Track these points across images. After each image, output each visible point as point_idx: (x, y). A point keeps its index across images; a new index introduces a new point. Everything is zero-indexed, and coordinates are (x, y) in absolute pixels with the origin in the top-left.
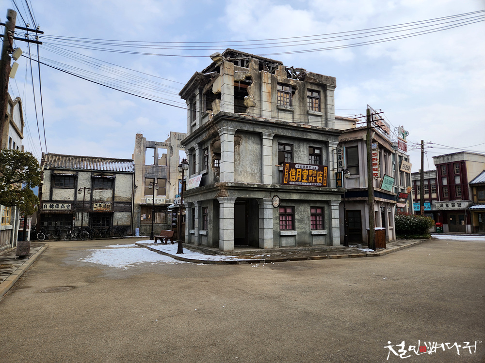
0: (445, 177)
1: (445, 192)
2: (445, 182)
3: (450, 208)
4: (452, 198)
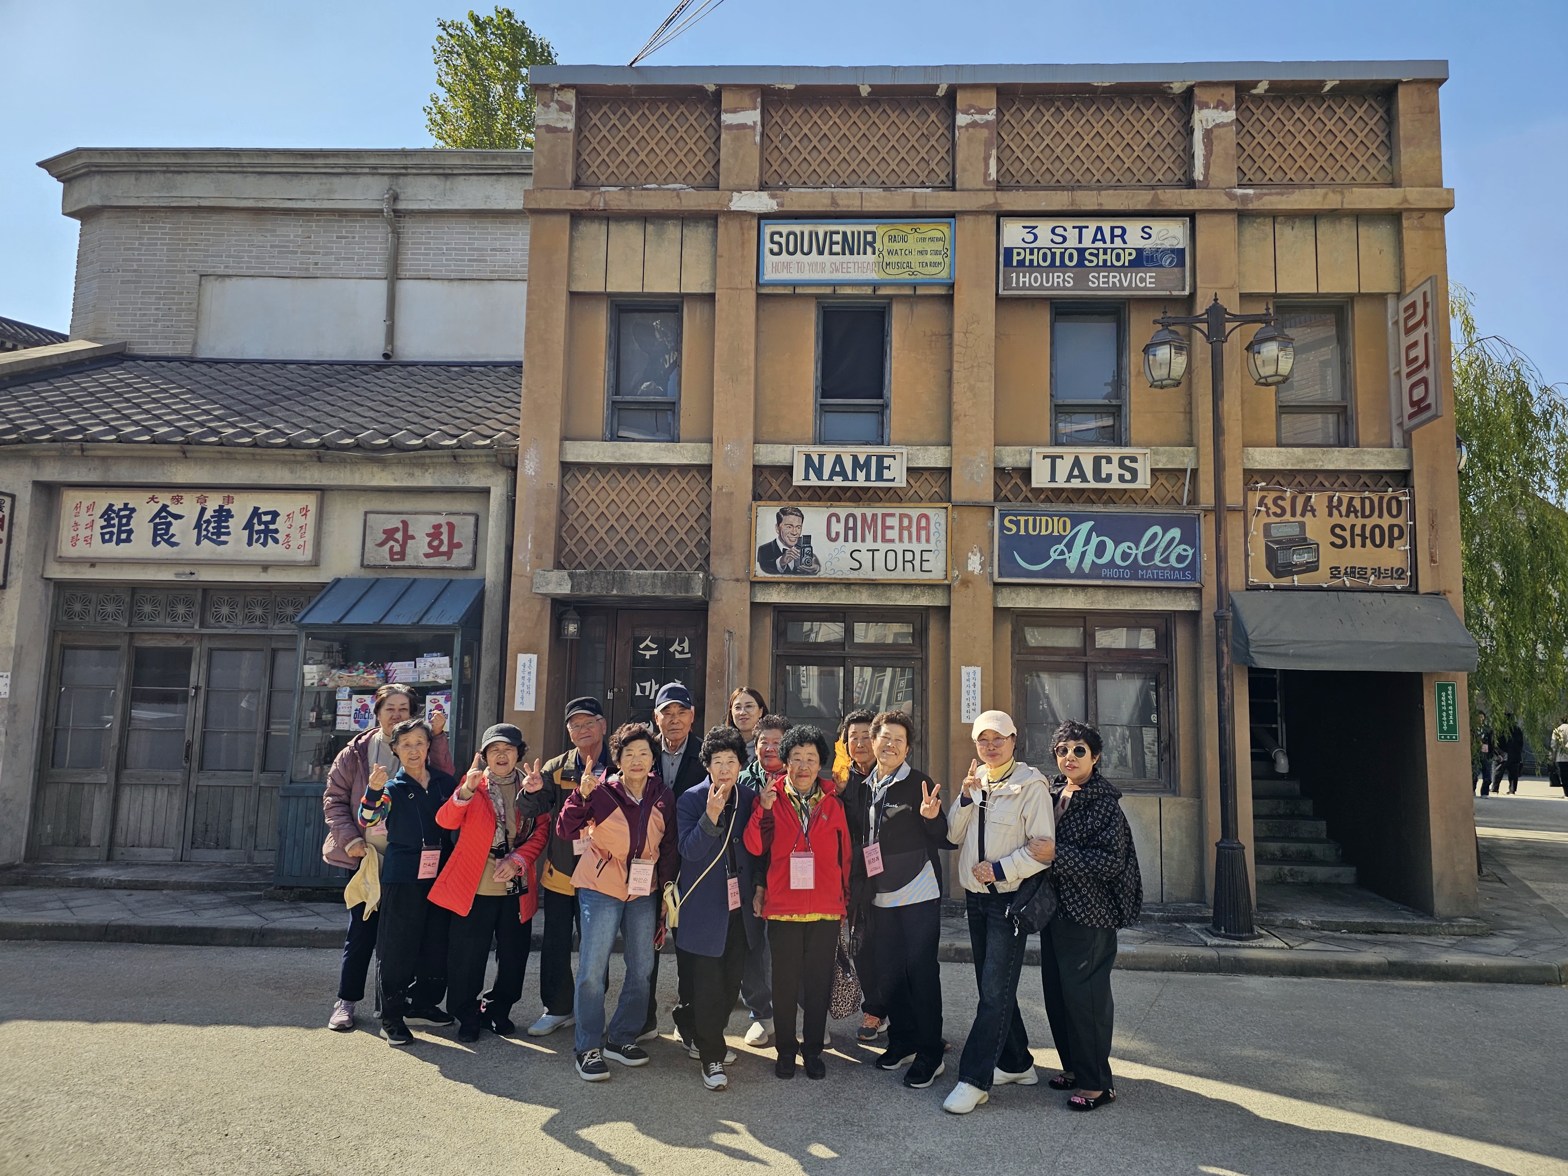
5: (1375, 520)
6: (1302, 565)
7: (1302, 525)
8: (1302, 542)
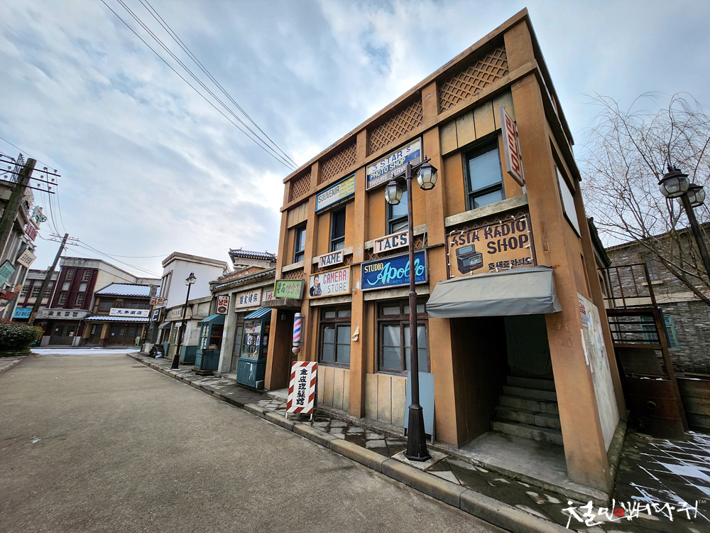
0: (68, 281)
1: (62, 298)
2: (66, 287)
3: (63, 316)
4: (68, 306)
5: (511, 235)
6: (475, 265)
7: (473, 246)
8: (474, 254)
